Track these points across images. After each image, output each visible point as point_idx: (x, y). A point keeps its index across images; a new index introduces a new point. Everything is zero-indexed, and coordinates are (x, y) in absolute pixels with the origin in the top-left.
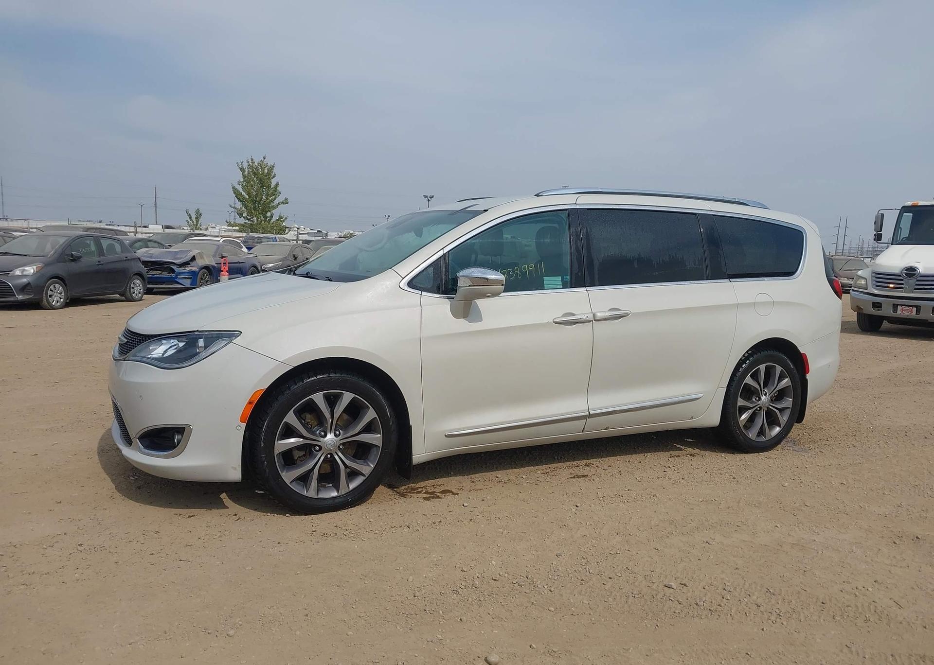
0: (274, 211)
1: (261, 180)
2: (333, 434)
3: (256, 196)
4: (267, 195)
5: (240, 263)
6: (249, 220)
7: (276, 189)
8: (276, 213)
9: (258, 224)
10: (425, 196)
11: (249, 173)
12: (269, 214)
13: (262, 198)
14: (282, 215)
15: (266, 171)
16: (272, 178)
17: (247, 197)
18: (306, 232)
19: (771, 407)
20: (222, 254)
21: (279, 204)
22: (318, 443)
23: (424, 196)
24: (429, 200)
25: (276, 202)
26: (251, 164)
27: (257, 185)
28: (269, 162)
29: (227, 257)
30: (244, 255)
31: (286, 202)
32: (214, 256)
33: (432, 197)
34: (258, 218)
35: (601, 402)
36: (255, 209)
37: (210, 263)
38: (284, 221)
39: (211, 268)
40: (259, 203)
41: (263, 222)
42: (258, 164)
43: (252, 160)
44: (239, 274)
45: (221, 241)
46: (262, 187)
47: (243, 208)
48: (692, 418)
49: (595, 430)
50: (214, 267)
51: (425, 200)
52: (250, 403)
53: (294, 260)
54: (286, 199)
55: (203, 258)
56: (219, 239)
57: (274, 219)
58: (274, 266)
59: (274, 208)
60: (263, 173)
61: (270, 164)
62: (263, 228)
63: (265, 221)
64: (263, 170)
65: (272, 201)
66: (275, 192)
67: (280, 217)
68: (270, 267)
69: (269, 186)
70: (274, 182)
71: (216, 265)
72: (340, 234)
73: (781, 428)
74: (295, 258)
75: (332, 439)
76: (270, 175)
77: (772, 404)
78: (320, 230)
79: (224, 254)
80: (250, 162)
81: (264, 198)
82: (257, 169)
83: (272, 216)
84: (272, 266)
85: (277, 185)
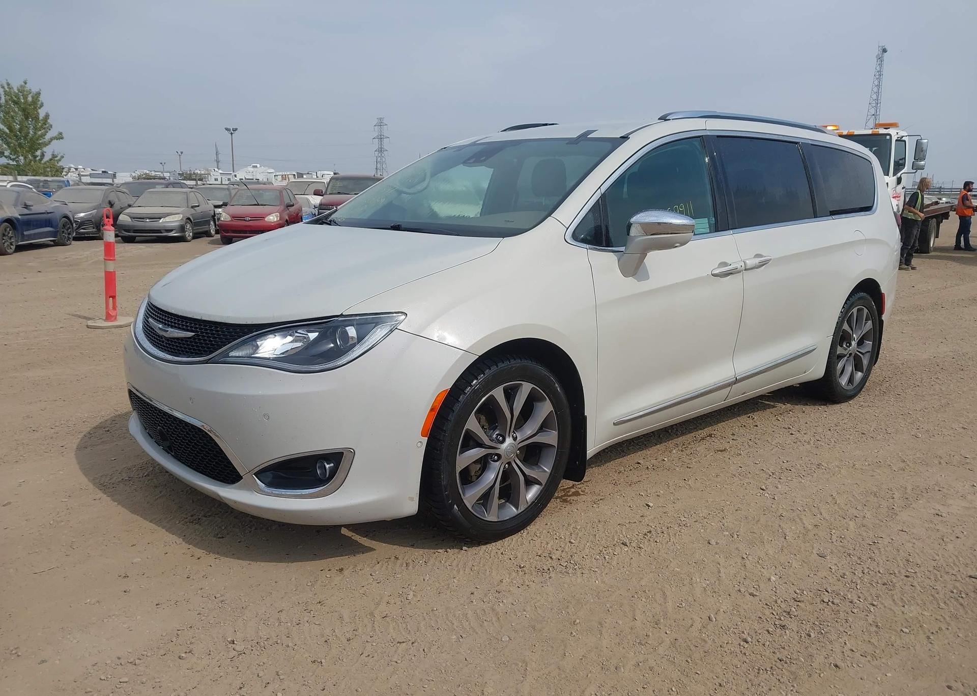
0: (45, 149)
1: (24, 110)
2: (511, 438)
3: (20, 130)
4: (35, 129)
5: (48, 213)
6: (13, 160)
7: (46, 121)
8: (48, 151)
9: (25, 165)
10: (227, 129)
11: (6, 101)
12: (38, 153)
13: (29, 133)
14: (56, 153)
15: (30, 99)
16: (39, 108)
17: (7, 131)
18: (88, 173)
19: (857, 353)
20: (25, 203)
21: (52, 139)
22: (497, 451)
23: (225, 128)
24: (232, 134)
25: (48, 137)
26: (7, 89)
27: (20, 116)
28: (33, 87)
29: (32, 206)
30: (51, 204)
31: (60, 137)
32: (15, 205)
33: (235, 130)
34: (25, 158)
35: (746, 364)
36: (20, 145)
37: (13, 215)
38: (60, 160)
39: (15, 221)
40: (25, 138)
41: (33, 162)
42: (18, 90)
43: (8, 84)
44: (49, 227)
45: (8, 186)
46: (27, 118)
47: (4, 145)
48: (805, 373)
49: (736, 395)
50: (17, 219)
51: (228, 134)
52: (432, 410)
53: (111, 207)
54: (61, 134)
55: (3, 208)
56: (5, 184)
57: (46, 159)
58: (85, 216)
59: (46, 144)
60: (26, 102)
61: (34, 90)
62: (34, 170)
63: (35, 161)
64: (25, 98)
65: (42, 137)
66: (45, 124)
67: (54, 156)
68: (81, 218)
69: (36, 118)
70: (42, 113)
71: (19, 217)
72: (134, 174)
73: (863, 372)
74: (111, 205)
75: (512, 445)
76: (36, 102)
77: (859, 350)
78: (104, 170)
79: (29, 203)
80: (6, 87)
81: (31, 132)
82: (17, 96)
83: (43, 155)
84: (84, 216)
85: (47, 116)
